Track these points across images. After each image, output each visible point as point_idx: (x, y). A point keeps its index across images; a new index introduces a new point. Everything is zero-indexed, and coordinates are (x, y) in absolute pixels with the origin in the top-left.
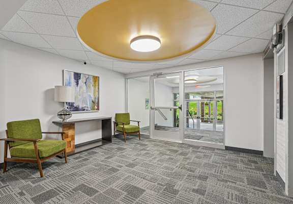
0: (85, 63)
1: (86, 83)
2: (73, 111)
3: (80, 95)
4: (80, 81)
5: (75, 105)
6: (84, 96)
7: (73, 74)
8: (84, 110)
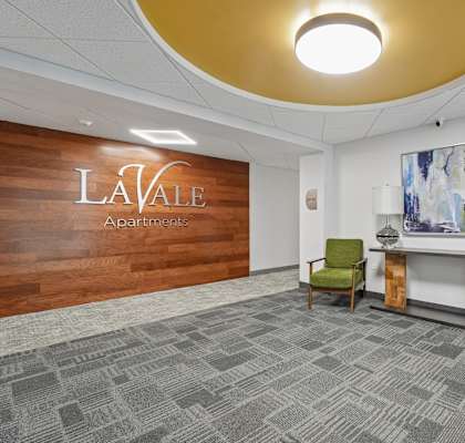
0: (438, 124)
1: (445, 168)
2: (417, 231)
3: (431, 198)
4: (431, 168)
5: (421, 220)
6: (443, 198)
7: (415, 156)
8: (442, 230)
